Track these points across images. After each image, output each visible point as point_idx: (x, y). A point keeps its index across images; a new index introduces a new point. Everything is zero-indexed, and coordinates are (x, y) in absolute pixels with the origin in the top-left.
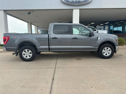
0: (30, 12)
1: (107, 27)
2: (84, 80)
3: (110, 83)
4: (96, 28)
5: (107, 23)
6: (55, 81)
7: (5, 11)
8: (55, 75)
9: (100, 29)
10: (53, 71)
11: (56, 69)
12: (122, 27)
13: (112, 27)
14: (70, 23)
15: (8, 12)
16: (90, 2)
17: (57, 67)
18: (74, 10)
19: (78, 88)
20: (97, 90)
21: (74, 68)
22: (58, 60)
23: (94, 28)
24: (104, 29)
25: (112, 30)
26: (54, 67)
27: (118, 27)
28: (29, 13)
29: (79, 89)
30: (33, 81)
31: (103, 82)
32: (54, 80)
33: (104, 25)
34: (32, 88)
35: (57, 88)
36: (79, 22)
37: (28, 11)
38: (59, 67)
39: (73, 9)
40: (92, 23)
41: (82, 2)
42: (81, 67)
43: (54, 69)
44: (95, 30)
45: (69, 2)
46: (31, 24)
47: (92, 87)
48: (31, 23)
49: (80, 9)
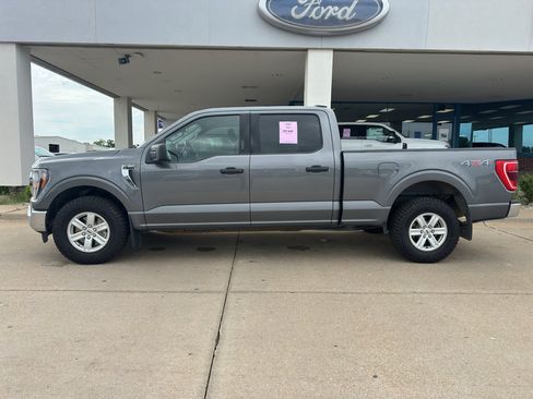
0: (128, 56)
1: (445, 130)
2: (345, 345)
3: (450, 359)
4: (400, 132)
5: (447, 111)
6: (224, 347)
7: (23, 47)
8: (227, 323)
9: (418, 135)
10: (219, 305)
11: (232, 297)
12: (507, 129)
13: (465, 129)
14: (292, 104)
15: (35, 52)
16: (379, 22)
17: (234, 287)
18: (311, 55)
19: (319, 379)
20: (394, 386)
21: (305, 295)
22: (240, 262)
23: (391, 130)
24: (434, 137)
25: (466, 139)
26: (222, 287)
27: (494, 130)
28: (125, 60)
29: (322, 381)
30: (134, 344)
31: (423, 357)
32: (220, 341)
33: (435, 121)
34: (127, 371)
35: (232, 374)
36: (332, 102)
37: (118, 50)
38: (242, 289)
39: (306, 50)
40: (385, 110)
41: (345, 21)
42: (334, 290)
43: (222, 296)
44: (397, 140)
45: (291, 18)
46: (130, 104)
47: (375, 377)
48: (129, 99)
49: (335, 50)
